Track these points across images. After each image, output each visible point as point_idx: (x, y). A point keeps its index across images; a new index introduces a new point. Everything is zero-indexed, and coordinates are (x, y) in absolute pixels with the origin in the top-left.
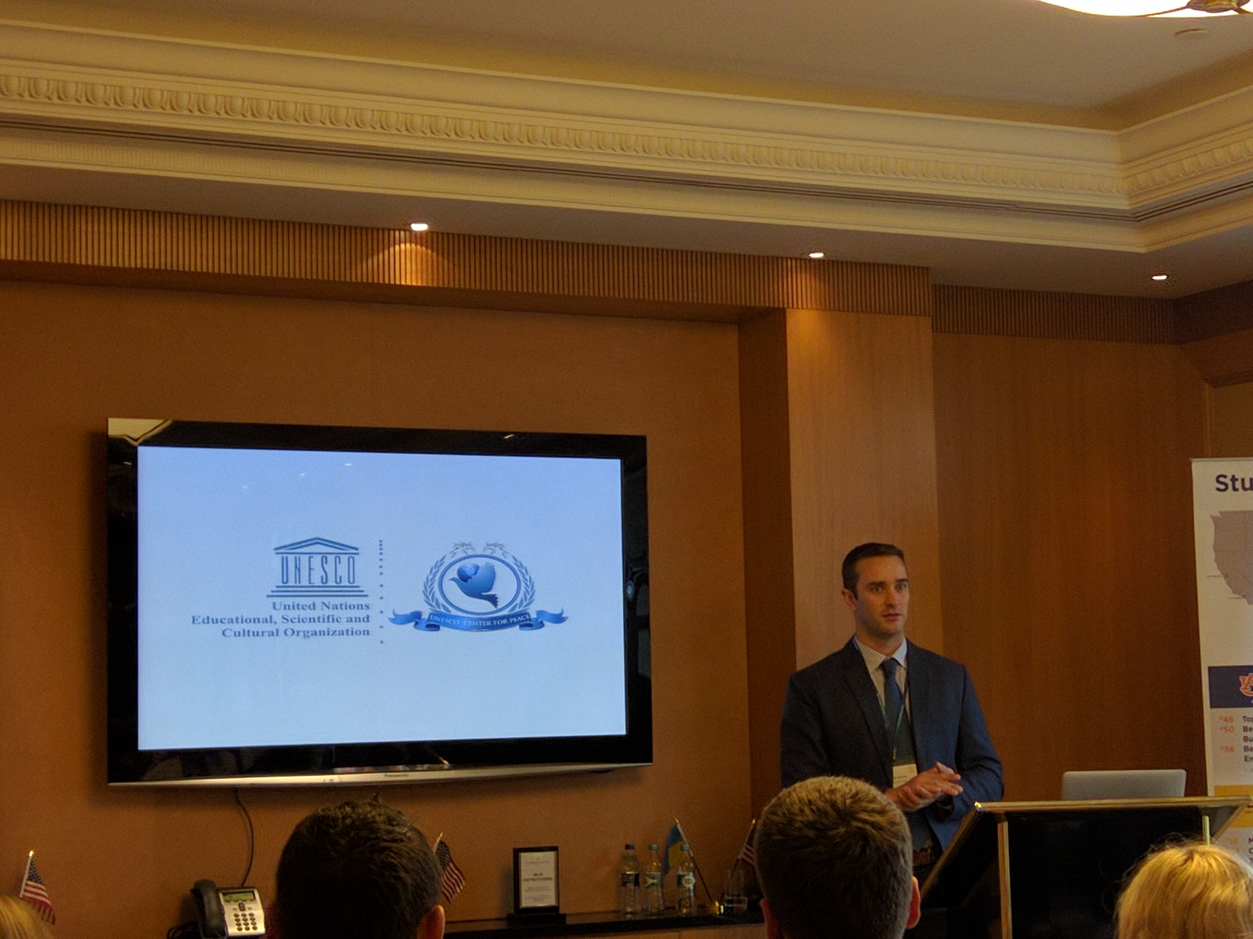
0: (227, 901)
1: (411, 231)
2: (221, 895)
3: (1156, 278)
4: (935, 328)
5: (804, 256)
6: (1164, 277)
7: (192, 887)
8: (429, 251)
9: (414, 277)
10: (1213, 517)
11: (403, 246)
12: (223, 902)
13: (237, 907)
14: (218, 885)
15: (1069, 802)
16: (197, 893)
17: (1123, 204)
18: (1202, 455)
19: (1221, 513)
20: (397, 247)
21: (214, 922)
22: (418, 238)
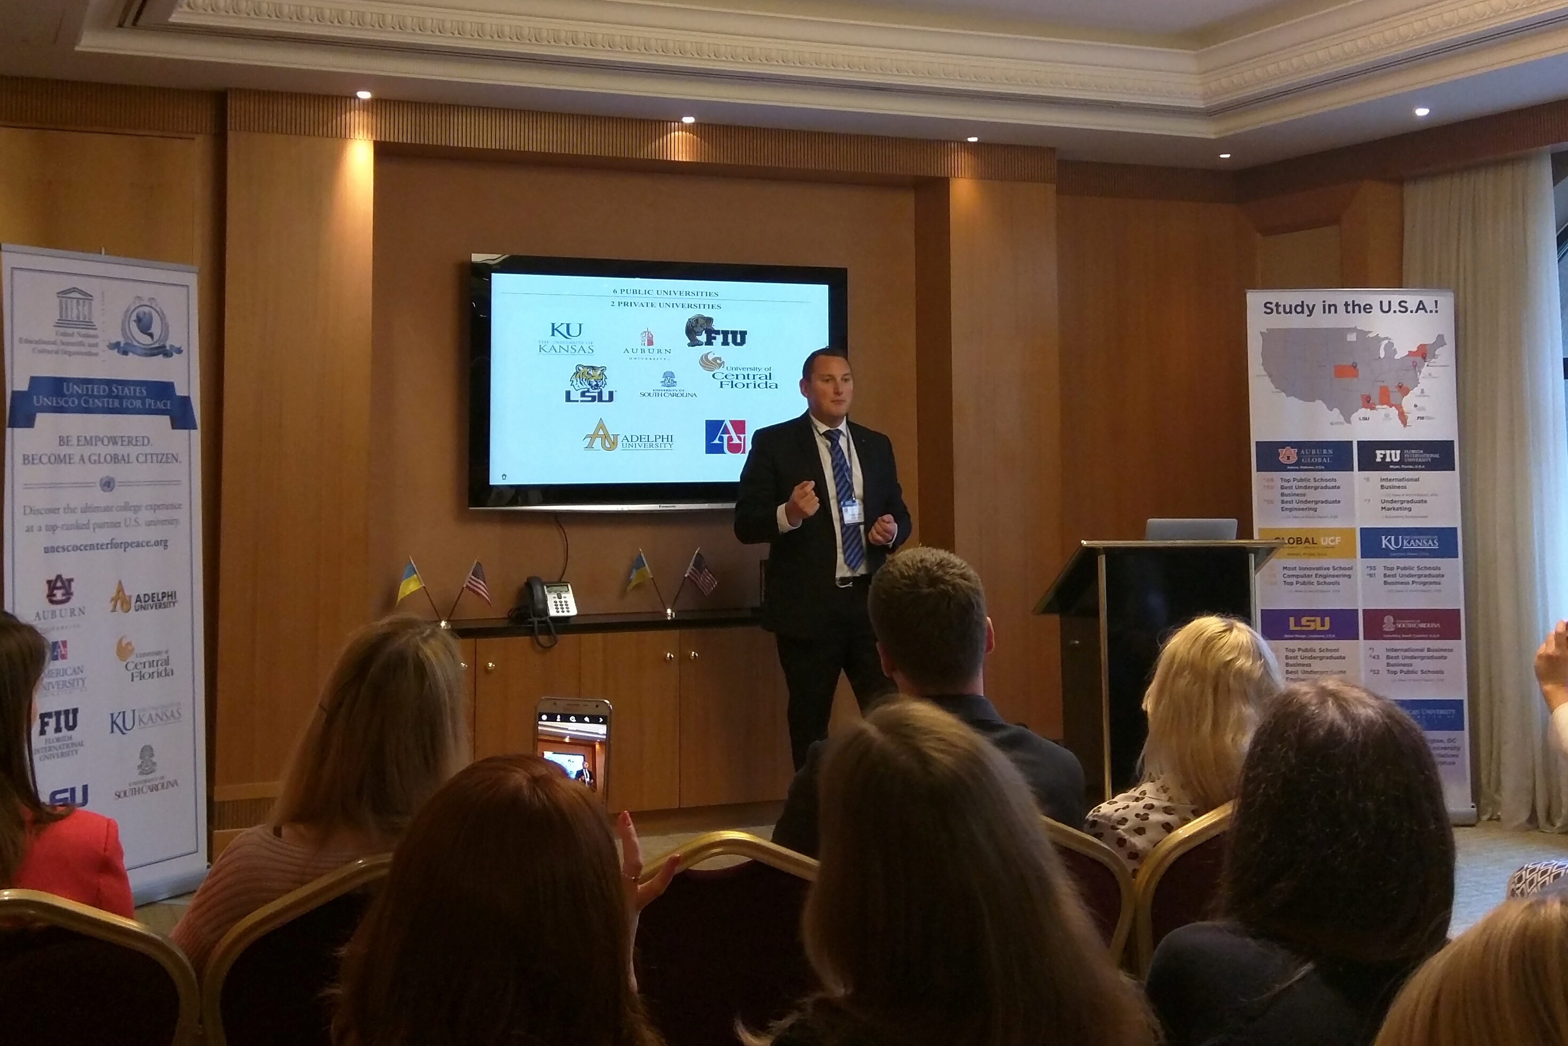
0: (549, 592)
1: (682, 122)
2: (545, 587)
3: (1222, 156)
4: (1059, 192)
5: (965, 140)
6: (1228, 156)
7: (526, 581)
8: (695, 137)
9: (684, 154)
10: (1262, 333)
11: (676, 133)
12: (546, 592)
13: (556, 596)
14: (544, 580)
15: (1151, 542)
16: (529, 585)
17: (1201, 105)
18: (1254, 287)
19: (1267, 329)
20: (673, 134)
21: (541, 606)
22: (687, 128)
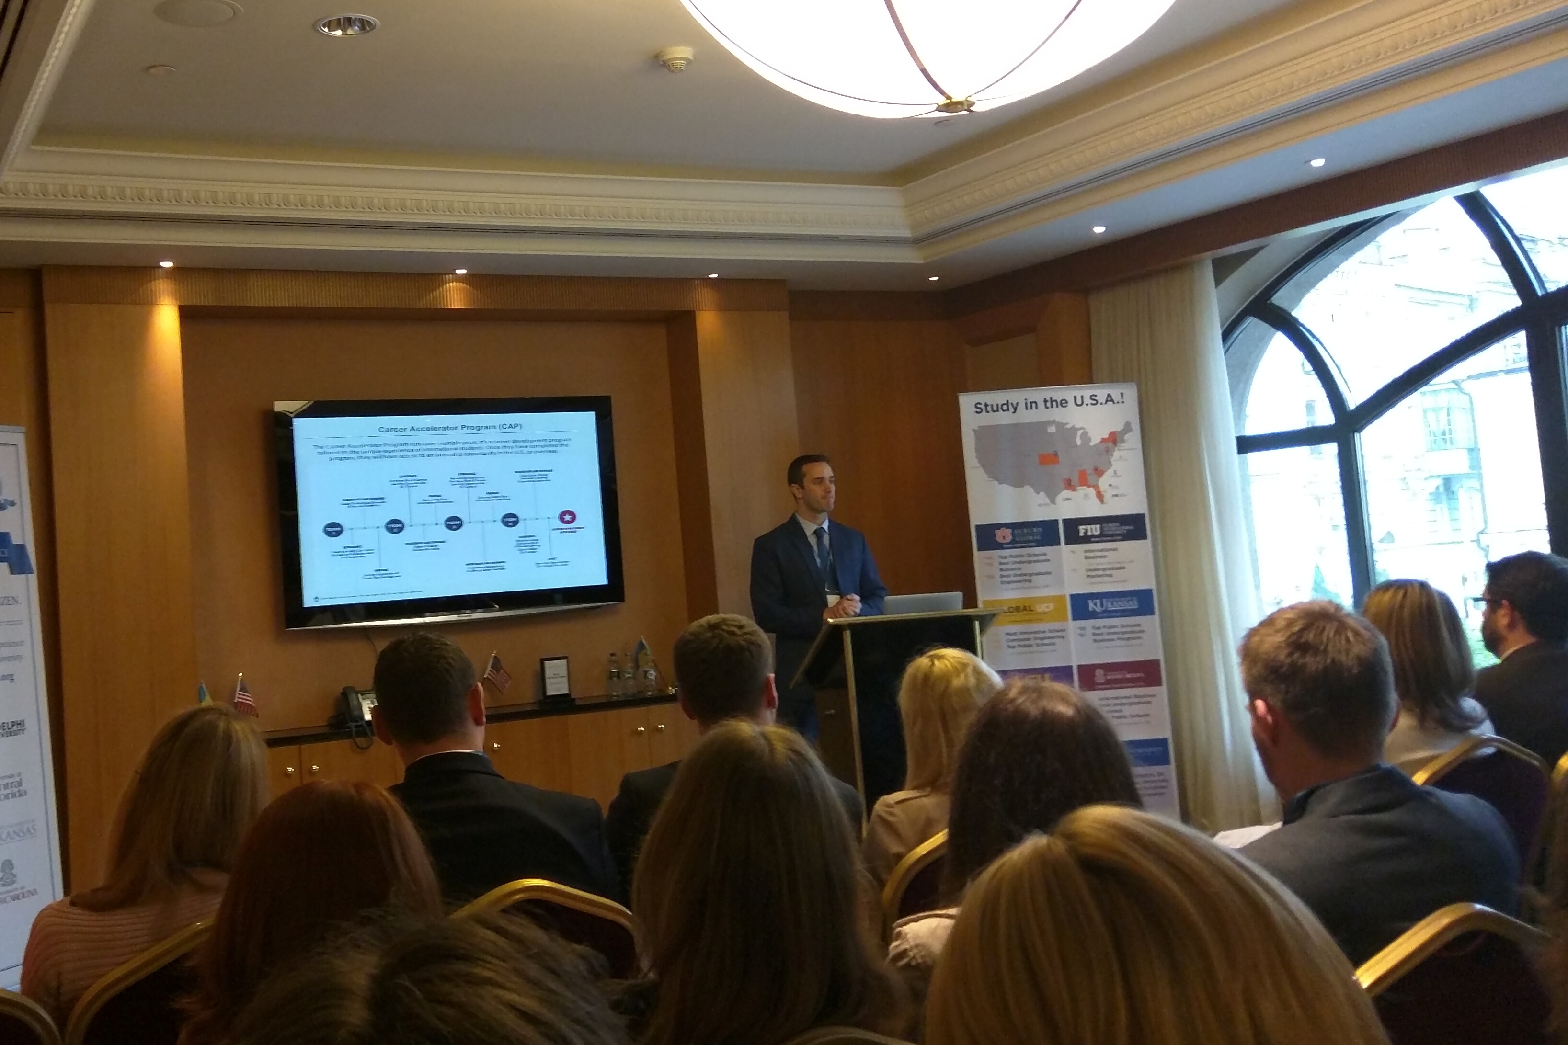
0: (363, 699)
1: (456, 274)
2: (359, 695)
4: (792, 318)
5: (706, 277)
6: (936, 278)
7: (341, 691)
8: (468, 286)
9: (459, 303)
10: (974, 430)
11: (451, 284)
12: (361, 700)
13: (369, 702)
14: (357, 689)
15: (889, 616)
16: (345, 695)
17: (907, 233)
18: (966, 390)
19: (979, 427)
20: (448, 285)
21: (356, 713)
22: (460, 279)
